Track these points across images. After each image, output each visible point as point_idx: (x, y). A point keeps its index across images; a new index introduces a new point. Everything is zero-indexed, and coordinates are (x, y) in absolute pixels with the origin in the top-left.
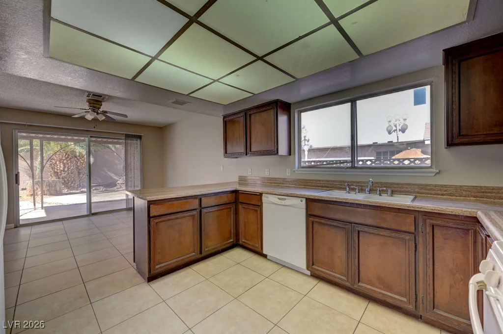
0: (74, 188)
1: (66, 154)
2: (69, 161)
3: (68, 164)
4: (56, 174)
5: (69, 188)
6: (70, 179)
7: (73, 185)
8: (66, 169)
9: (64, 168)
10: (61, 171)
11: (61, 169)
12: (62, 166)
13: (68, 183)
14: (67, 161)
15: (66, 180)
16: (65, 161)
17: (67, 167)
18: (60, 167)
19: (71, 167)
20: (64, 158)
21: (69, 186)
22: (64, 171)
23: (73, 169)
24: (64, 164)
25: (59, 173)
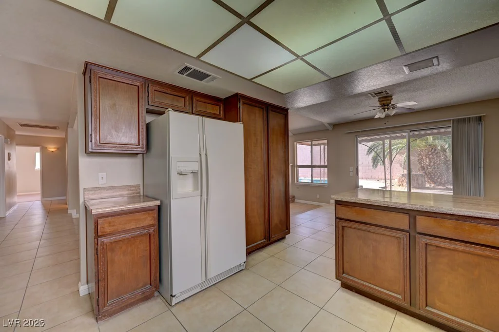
0: (441, 184)
1: (432, 149)
2: (435, 156)
3: (434, 158)
4: (423, 168)
5: (435, 183)
6: (436, 174)
7: (439, 180)
8: (432, 164)
9: (430, 163)
10: (427, 165)
11: (427, 163)
12: (428, 161)
13: (435, 177)
14: (433, 156)
15: (432, 174)
16: (431, 156)
17: (433, 161)
18: (426, 162)
19: (437, 162)
20: (430, 153)
21: (435, 181)
22: (429, 165)
23: (439, 164)
24: (430, 159)
25: (426, 168)
